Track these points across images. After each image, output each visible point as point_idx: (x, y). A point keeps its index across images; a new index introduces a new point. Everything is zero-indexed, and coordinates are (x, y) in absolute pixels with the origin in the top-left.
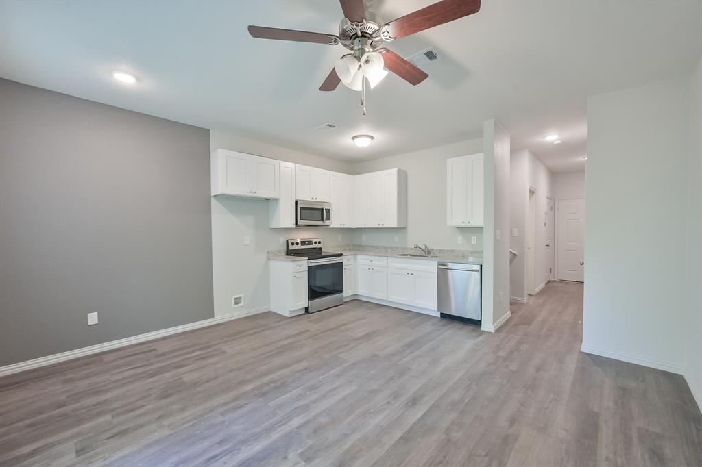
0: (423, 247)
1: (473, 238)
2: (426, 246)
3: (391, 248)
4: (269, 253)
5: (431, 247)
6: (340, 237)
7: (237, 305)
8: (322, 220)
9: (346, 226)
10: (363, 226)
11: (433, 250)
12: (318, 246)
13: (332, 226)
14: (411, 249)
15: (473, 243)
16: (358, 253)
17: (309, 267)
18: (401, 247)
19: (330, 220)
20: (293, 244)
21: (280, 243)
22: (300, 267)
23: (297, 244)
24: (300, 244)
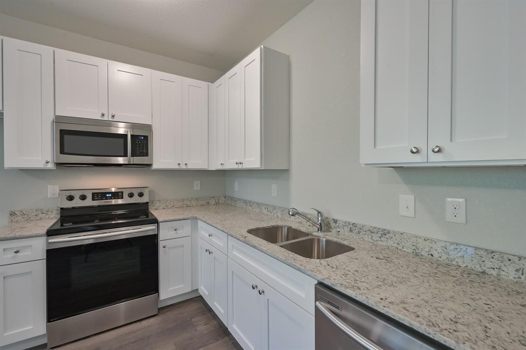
4: (13, 214)
6: (197, 185)
8: (125, 155)
9: (192, 167)
11: (335, 221)
12: (136, 200)
13: (155, 167)
16: (198, 216)
17: (48, 251)
18: (281, 208)
19: (147, 155)
20: (71, 198)
21: (49, 197)
22: (17, 252)
23: (83, 198)
24: (89, 197)
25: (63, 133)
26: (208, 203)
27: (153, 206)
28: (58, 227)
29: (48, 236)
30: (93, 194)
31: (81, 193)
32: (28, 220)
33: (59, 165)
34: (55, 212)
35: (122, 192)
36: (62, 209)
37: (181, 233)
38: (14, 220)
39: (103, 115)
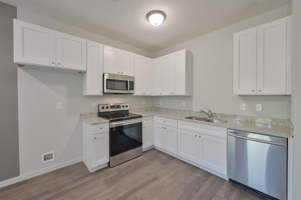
0: (207, 111)
1: (257, 105)
2: (209, 111)
3: (180, 110)
4: (81, 115)
5: (214, 111)
6: (144, 102)
7: (47, 161)
8: (127, 90)
9: (147, 94)
10: (159, 95)
11: (215, 114)
12: (125, 109)
13: (135, 94)
14: (196, 112)
15: (257, 110)
16: (154, 115)
18: (188, 110)
19: (133, 90)
20: (103, 108)
21: (93, 107)
22: (101, 129)
23: (107, 108)
24: (109, 107)
25: (107, 80)
26: (148, 110)
29: (110, 122)
30: (111, 106)
31: (106, 106)
34: (96, 114)
35: (120, 105)
36: (99, 112)
37: (149, 122)
38: (82, 118)
39: (119, 73)
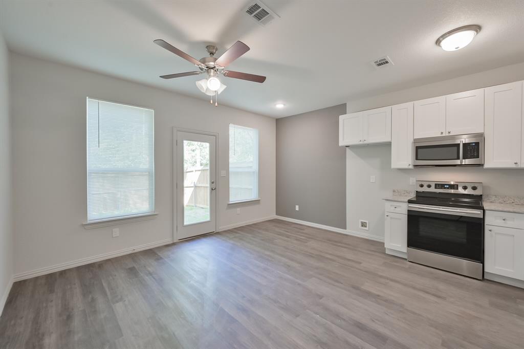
4: (394, 191)
7: (363, 228)
12: (470, 192)
13: (486, 166)
17: (408, 210)
20: (422, 186)
21: (410, 184)
22: (395, 208)
23: (429, 186)
24: (433, 186)
25: (417, 148)
27: (488, 199)
28: (415, 199)
29: (409, 203)
30: (436, 185)
31: (428, 183)
32: (400, 195)
33: (415, 166)
34: (413, 192)
35: (457, 185)
36: (417, 191)
37: (509, 223)
38: (395, 194)
39: (442, 133)
